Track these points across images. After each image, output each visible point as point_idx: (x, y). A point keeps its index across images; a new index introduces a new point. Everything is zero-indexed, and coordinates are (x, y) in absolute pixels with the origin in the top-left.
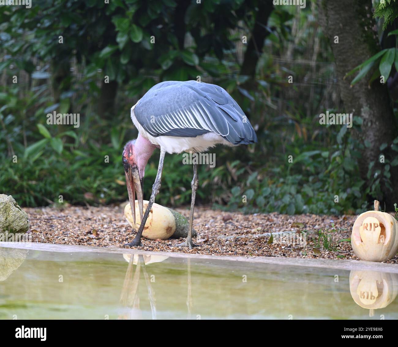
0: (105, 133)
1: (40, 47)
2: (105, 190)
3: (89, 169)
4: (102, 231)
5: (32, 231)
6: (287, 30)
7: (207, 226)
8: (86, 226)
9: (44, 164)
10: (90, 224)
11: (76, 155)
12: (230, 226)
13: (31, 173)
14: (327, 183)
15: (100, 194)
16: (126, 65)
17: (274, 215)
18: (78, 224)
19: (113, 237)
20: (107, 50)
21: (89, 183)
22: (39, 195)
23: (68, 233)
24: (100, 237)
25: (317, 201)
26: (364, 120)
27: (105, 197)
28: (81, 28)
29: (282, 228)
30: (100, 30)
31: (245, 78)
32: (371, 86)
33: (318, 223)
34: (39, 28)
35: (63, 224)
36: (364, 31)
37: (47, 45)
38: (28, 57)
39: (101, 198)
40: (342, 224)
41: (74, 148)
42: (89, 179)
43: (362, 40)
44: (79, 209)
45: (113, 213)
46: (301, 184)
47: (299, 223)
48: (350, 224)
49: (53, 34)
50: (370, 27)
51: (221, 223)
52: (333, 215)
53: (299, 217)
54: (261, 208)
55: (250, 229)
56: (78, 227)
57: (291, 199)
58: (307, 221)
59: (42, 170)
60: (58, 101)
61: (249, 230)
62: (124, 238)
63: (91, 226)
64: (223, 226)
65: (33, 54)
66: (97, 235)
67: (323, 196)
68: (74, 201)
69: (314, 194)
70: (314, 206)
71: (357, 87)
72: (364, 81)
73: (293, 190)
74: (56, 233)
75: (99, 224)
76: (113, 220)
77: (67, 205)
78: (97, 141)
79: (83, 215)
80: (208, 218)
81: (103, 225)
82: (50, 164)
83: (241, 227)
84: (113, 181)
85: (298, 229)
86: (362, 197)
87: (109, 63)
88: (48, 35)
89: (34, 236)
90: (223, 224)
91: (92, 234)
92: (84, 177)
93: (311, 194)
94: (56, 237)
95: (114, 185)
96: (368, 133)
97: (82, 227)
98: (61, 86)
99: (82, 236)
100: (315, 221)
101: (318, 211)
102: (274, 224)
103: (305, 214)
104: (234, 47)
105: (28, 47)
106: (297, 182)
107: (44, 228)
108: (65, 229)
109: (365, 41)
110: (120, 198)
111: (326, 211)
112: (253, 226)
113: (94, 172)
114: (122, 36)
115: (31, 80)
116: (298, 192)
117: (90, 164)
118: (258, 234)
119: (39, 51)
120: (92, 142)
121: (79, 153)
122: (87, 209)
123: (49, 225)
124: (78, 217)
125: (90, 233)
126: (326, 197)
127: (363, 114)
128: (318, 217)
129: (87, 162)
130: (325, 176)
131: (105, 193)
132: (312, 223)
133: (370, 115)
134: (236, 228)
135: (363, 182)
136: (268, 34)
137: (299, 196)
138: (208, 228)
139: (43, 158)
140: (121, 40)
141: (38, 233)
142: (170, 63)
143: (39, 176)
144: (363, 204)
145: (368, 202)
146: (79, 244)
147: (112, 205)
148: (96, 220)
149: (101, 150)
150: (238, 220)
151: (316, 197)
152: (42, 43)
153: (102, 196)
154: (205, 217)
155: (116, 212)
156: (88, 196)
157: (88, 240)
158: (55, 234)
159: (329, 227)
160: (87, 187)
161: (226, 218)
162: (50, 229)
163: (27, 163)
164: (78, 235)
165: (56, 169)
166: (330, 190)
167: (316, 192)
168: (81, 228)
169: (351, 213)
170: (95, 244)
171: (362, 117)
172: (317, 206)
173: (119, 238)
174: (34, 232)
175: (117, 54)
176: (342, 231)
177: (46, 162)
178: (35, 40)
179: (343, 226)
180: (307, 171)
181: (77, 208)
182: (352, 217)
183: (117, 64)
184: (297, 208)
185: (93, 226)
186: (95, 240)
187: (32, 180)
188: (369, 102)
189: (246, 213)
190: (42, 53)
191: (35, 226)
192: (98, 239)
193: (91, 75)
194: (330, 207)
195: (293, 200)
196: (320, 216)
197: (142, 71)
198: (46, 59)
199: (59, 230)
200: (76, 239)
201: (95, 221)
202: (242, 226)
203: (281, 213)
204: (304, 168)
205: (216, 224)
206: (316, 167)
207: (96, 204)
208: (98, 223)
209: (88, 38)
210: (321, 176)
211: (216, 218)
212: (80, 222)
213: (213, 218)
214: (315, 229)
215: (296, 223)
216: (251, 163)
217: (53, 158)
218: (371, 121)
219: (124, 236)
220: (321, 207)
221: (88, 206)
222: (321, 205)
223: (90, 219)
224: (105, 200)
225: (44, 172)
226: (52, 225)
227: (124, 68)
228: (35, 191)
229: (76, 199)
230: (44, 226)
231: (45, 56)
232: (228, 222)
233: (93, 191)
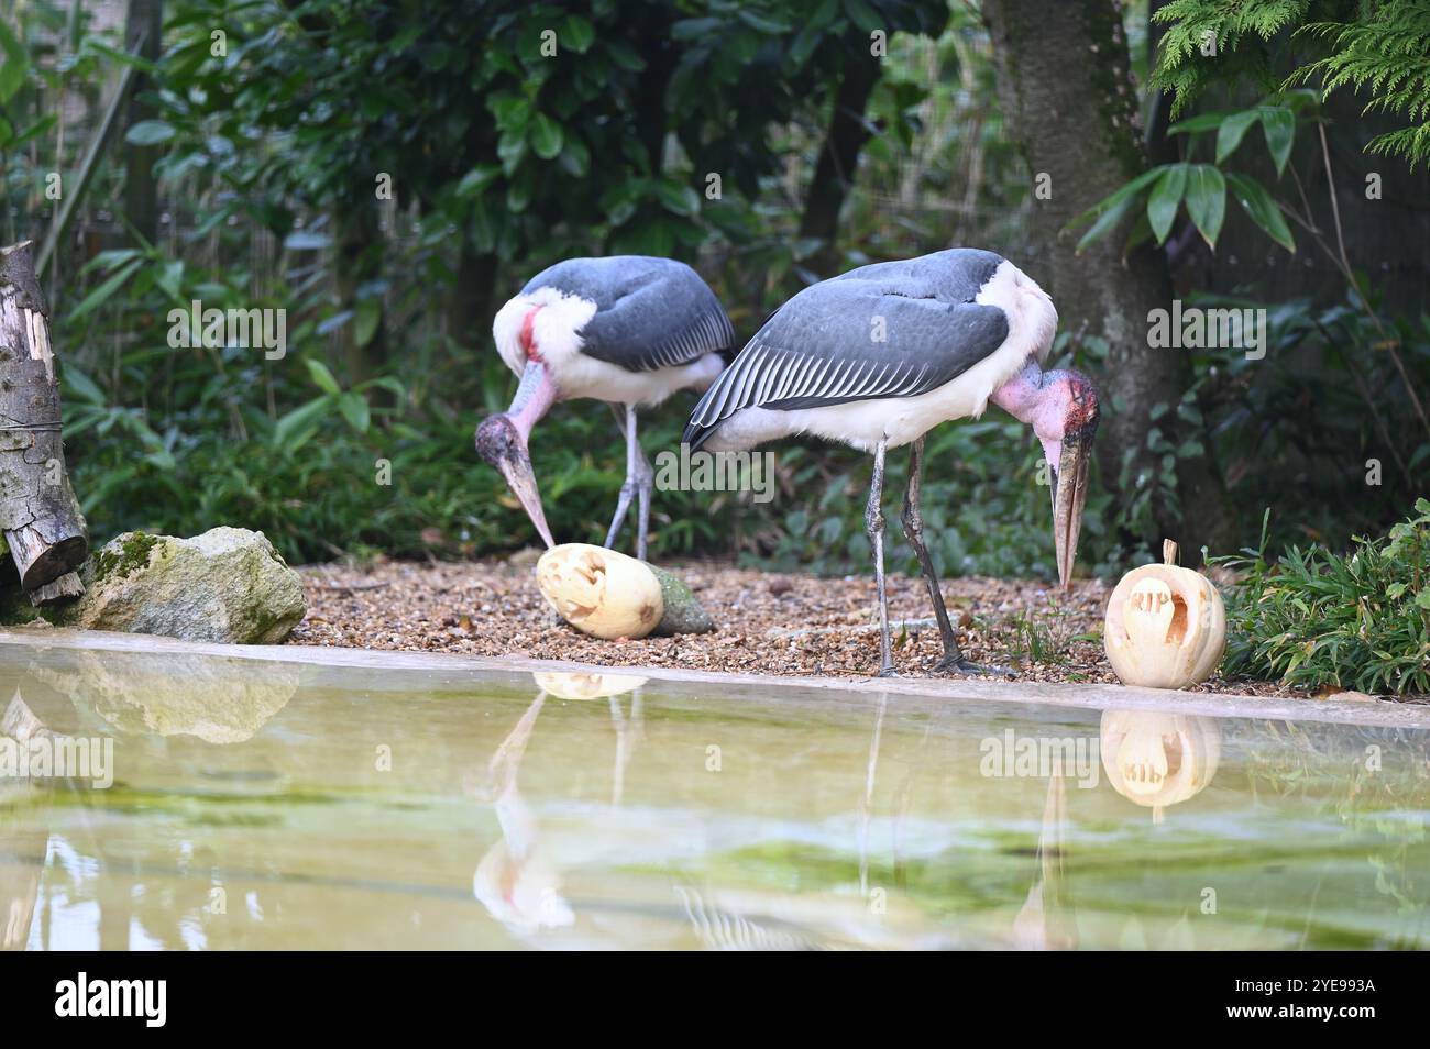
0: (471, 381)
1: (309, 171)
2: (474, 520)
3: (434, 469)
4: (480, 620)
5: (310, 620)
6: (914, 127)
7: (735, 607)
8: (439, 607)
9: (321, 458)
10: (447, 603)
11: (398, 436)
12: (791, 605)
13: (289, 480)
14: (1020, 501)
15: (461, 531)
16: (521, 214)
17: (895, 580)
18: (418, 604)
19: (511, 633)
20: (475, 178)
21: (434, 504)
22: (308, 535)
23: (399, 624)
24: (478, 633)
25: (998, 544)
26: (1112, 346)
27: (472, 538)
28: (407, 123)
29: (921, 611)
30: (456, 128)
31: (814, 245)
32: (1129, 261)
33: (1007, 598)
34: (303, 125)
35: (381, 603)
36: (1111, 128)
37: (325, 166)
38: (277, 196)
39: (461, 541)
40: (1066, 598)
41: (393, 419)
42: (431, 495)
43: (1106, 149)
44: (411, 569)
45: (499, 577)
46: (954, 505)
47: (962, 598)
48: (1085, 600)
49: (340, 138)
50: (1126, 116)
51: (768, 599)
52: (1038, 580)
53: (956, 583)
54: (860, 561)
55: (842, 612)
56: (421, 610)
57: (934, 541)
58: (981, 593)
59: (314, 472)
60: (349, 304)
61: (838, 614)
62: (539, 636)
63: (451, 607)
64: (774, 605)
65: (291, 188)
66: (472, 628)
67: (1013, 532)
68: (397, 549)
69: (989, 529)
70: (989, 558)
71: (1094, 265)
72: (1109, 249)
73: (937, 518)
74: (369, 624)
75: (470, 604)
76: (501, 593)
77: (378, 557)
78: (449, 400)
79: (425, 583)
80: (731, 587)
81: (478, 608)
82: (337, 457)
83: (819, 609)
84: (493, 500)
85: (959, 611)
86: (1107, 534)
87: (480, 209)
88: (327, 140)
89: (317, 632)
90: (776, 601)
91: (458, 626)
92: (419, 490)
93: (980, 527)
94: (369, 633)
95: (494, 510)
96: (1120, 377)
97: (428, 611)
98: (357, 268)
99: (433, 631)
100: (996, 593)
101: (1002, 569)
102: (900, 601)
103: (971, 577)
104: (784, 170)
105: (276, 172)
106: (946, 498)
107: (337, 614)
108: (387, 614)
109: (1112, 153)
110: (509, 540)
111: (1020, 569)
112: (849, 607)
113: (445, 477)
114: (512, 143)
115: (279, 251)
116: (949, 524)
117: (432, 460)
118: (864, 624)
119: (304, 182)
120: (436, 404)
121: (405, 431)
122: (431, 568)
123: (348, 606)
124: (417, 587)
125: (449, 623)
126: (1020, 533)
127: (1108, 331)
128: (1000, 584)
129: (427, 453)
130: (1012, 485)
131: (471, 528)
132: (992, 599)
133: (1125, 334)
134: (806, 611)
135: (1108, 499)
136: (867, 136)
137: (953, 535)
138: (739, 610)
139: (317, 443)
140: (510, 153)
141: (325, 625)
142: (630, 210)
143: (309, 487)
144: (1109, 551)
145: (1122, 547)
146: (431, 651)
147: (493, 558)
148: (460, 593)
149: (459, 424)
150: (807, 591)
151: (994, 534)
152: (314, 161)
153: (465, 535)
154: (724, 585)
155: (504, 574)
156: (430, 537)
157: (451, 641)
158: (367, 625)
159: (1034, 608)
160: (426, 513)
161: (776, 587)
162: (353, 614)
163: (279, 456)
164: (423, 630)
165: (350, 471)
166: (1028, 518)
167: (994, 525)
168: (426, 613)
169: (1081, 574)
170: (469, 649)
171: (1106, 338)
172: (998, 559)
173: (524, 637)
174: (315, 622)
175: (499, 186)
176: (1067, 616)
177: (326, 452)
178: (295, 155)
179: (1069, 604)
180: (966, 472)
181: (405, 567)
182: (1084, 583)
183: (498, 214)
184: (948, 561)
185: (456, 606)
186: (466, 640)
187: (292, 498)
188: (1122, 301)
189: (825, 576)
190: (314, 185)
191: (313, 609)
192: (475, 638)
193: (433, 239)
194: (1029, 560)
195: (939, 543)
196: (1006, 582)
197: (561, 228)
198: (323, 201)
199: (375, 616)
200: (420, 639)
201: (460, 597)
202: (821, 606)
203: (910, 575)
204: (958, 465)
205: (756, 602)
206: (987, 464)
207: (450, 557)
208: (468, 600)
209: (427, 149)
210: (1003, 484)
211: (753, 588)
212: (421, 599)
213: (746, 587)
214: (1002, 613)
215: (954, 599)
216: (831, 454)
217: (341, 443)
218: (1130, 349)
219: (536, 631)
220: (1007, 560)
221: (433, 561)
222: (1006, 554)
223: (444, 591)
224: (474, 546)
225: (321, 478)
226: (355, 605)
227: (515, 222)
228: (299, 525)
229: (400, 544)
230: (334, 607)
231: (320, 192)
232: (784, 595)
233: (443, 523)
